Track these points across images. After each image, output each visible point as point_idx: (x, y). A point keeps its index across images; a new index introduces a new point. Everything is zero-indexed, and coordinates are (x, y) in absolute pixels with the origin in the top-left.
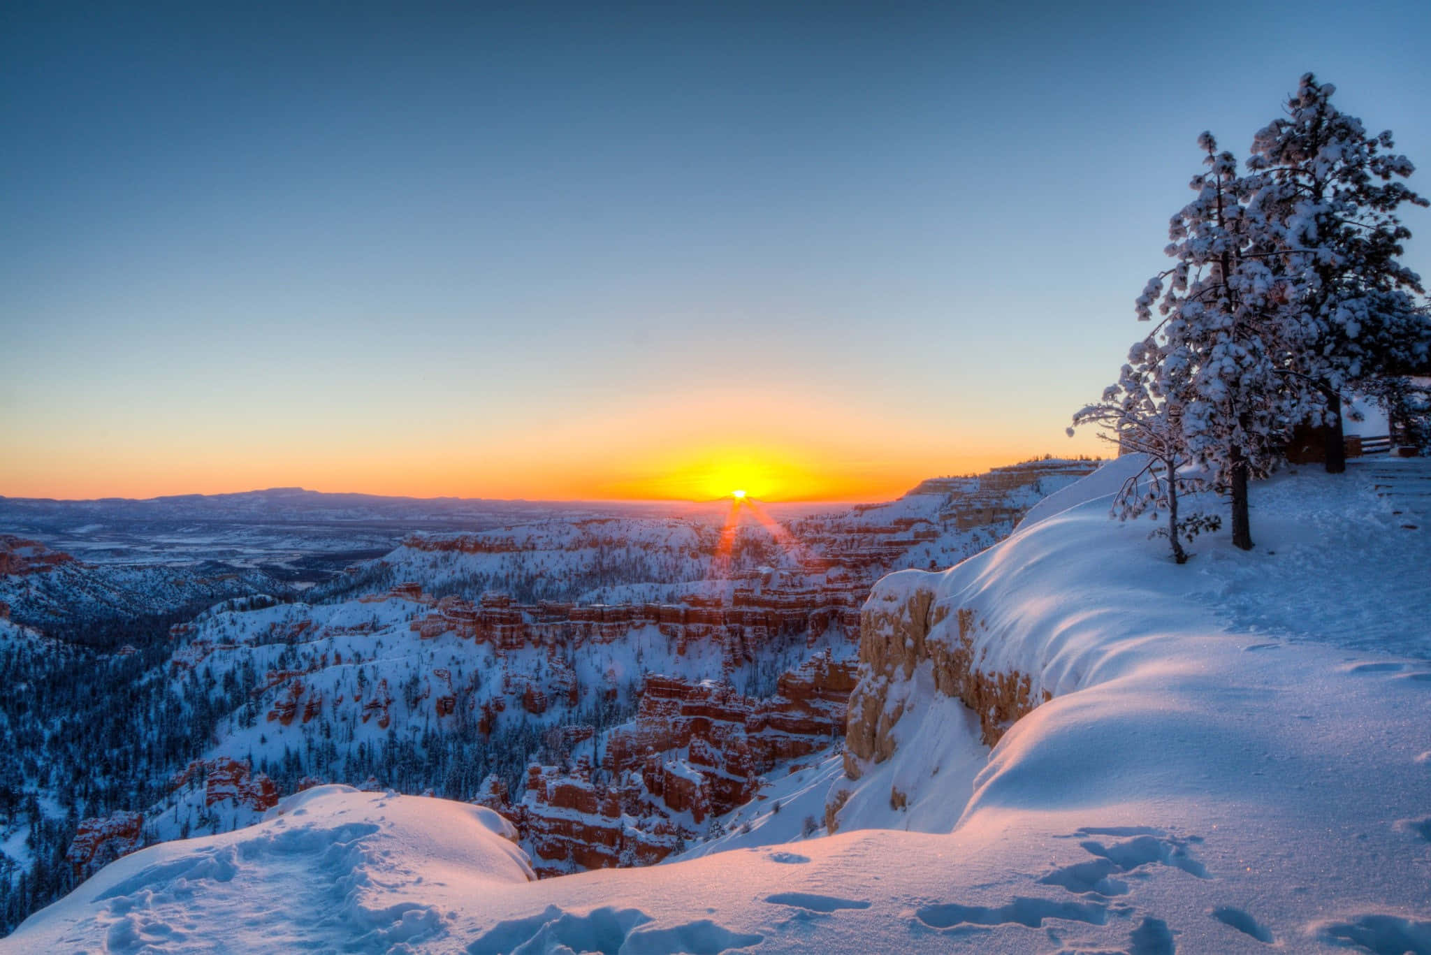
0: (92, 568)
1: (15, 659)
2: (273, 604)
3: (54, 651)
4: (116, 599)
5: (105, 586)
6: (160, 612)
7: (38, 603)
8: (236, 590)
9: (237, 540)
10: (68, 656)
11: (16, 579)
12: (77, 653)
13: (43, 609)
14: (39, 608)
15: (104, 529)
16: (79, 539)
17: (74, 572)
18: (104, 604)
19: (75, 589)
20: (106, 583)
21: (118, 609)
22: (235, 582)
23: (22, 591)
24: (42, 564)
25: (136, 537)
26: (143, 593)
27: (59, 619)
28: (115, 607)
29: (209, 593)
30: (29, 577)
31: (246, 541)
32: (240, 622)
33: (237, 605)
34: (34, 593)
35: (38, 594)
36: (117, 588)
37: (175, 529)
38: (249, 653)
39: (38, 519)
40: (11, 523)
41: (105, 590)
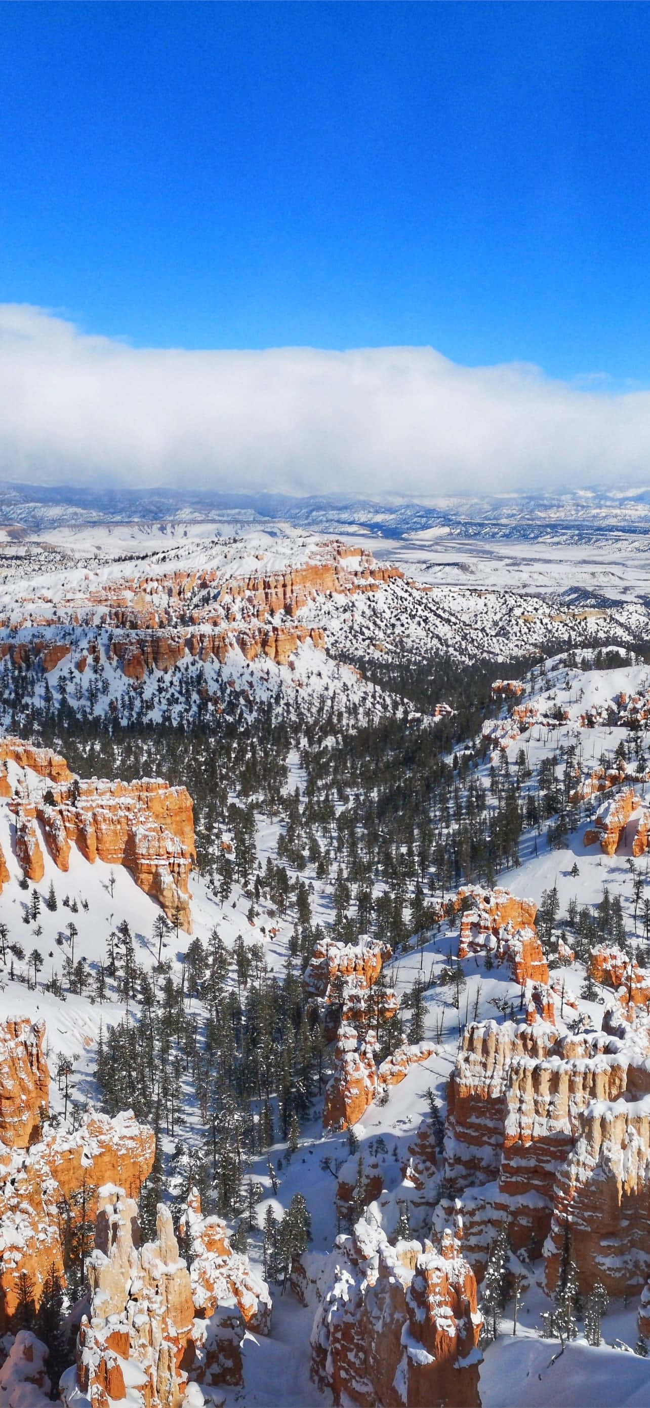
0: (425, 589)
1: (329, 702)
2: (625, 663)
3: (370, 699)
4: (449, 635)
5: (439, 616)
6: (500, 659)
7: (362, 633)
8: (601, 635)
9: (616, 557)
10: (385, 707)
11: (341, 599)
12: (395, 706)
13: (368, 642)
14: (364, 640)
15: (451, 534)
16: (422, 548)
17: (406, 595)
18: (435, 641)
19: (403, 617)
20: (440, 612)
21: (451, 650)
22: (601, 622)
23: (347, 615)
24: (371, 580)
25: (487, 547)
26: (483, 630)
27: (386, 657)
28: (448, 646)
29: (566, 637)
30: (355, 597)
31: (628, 559)
32: (575, 684)
33: (578, 660)
34: (359, 619)
35: (365, 622)
36: (453, 619)
37: (536, 537)
38: (577, 735)
39: (379, 518)
40: (351, 523)
41: (437, 622)
